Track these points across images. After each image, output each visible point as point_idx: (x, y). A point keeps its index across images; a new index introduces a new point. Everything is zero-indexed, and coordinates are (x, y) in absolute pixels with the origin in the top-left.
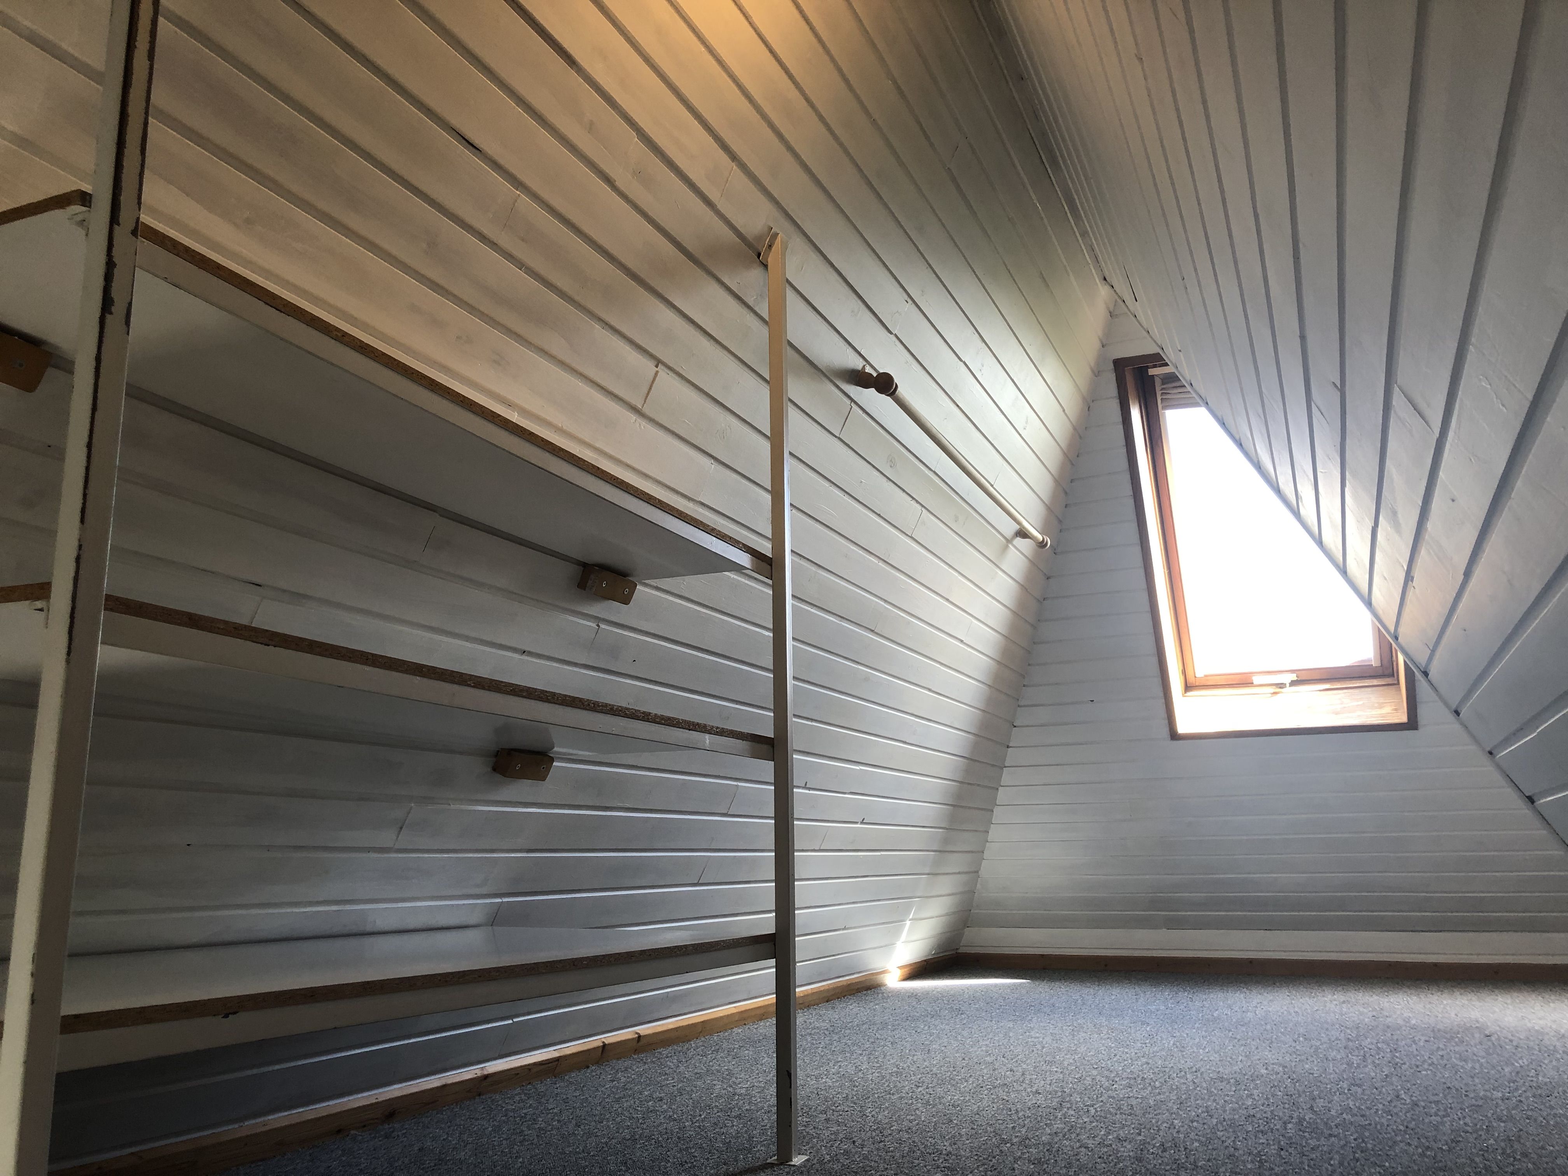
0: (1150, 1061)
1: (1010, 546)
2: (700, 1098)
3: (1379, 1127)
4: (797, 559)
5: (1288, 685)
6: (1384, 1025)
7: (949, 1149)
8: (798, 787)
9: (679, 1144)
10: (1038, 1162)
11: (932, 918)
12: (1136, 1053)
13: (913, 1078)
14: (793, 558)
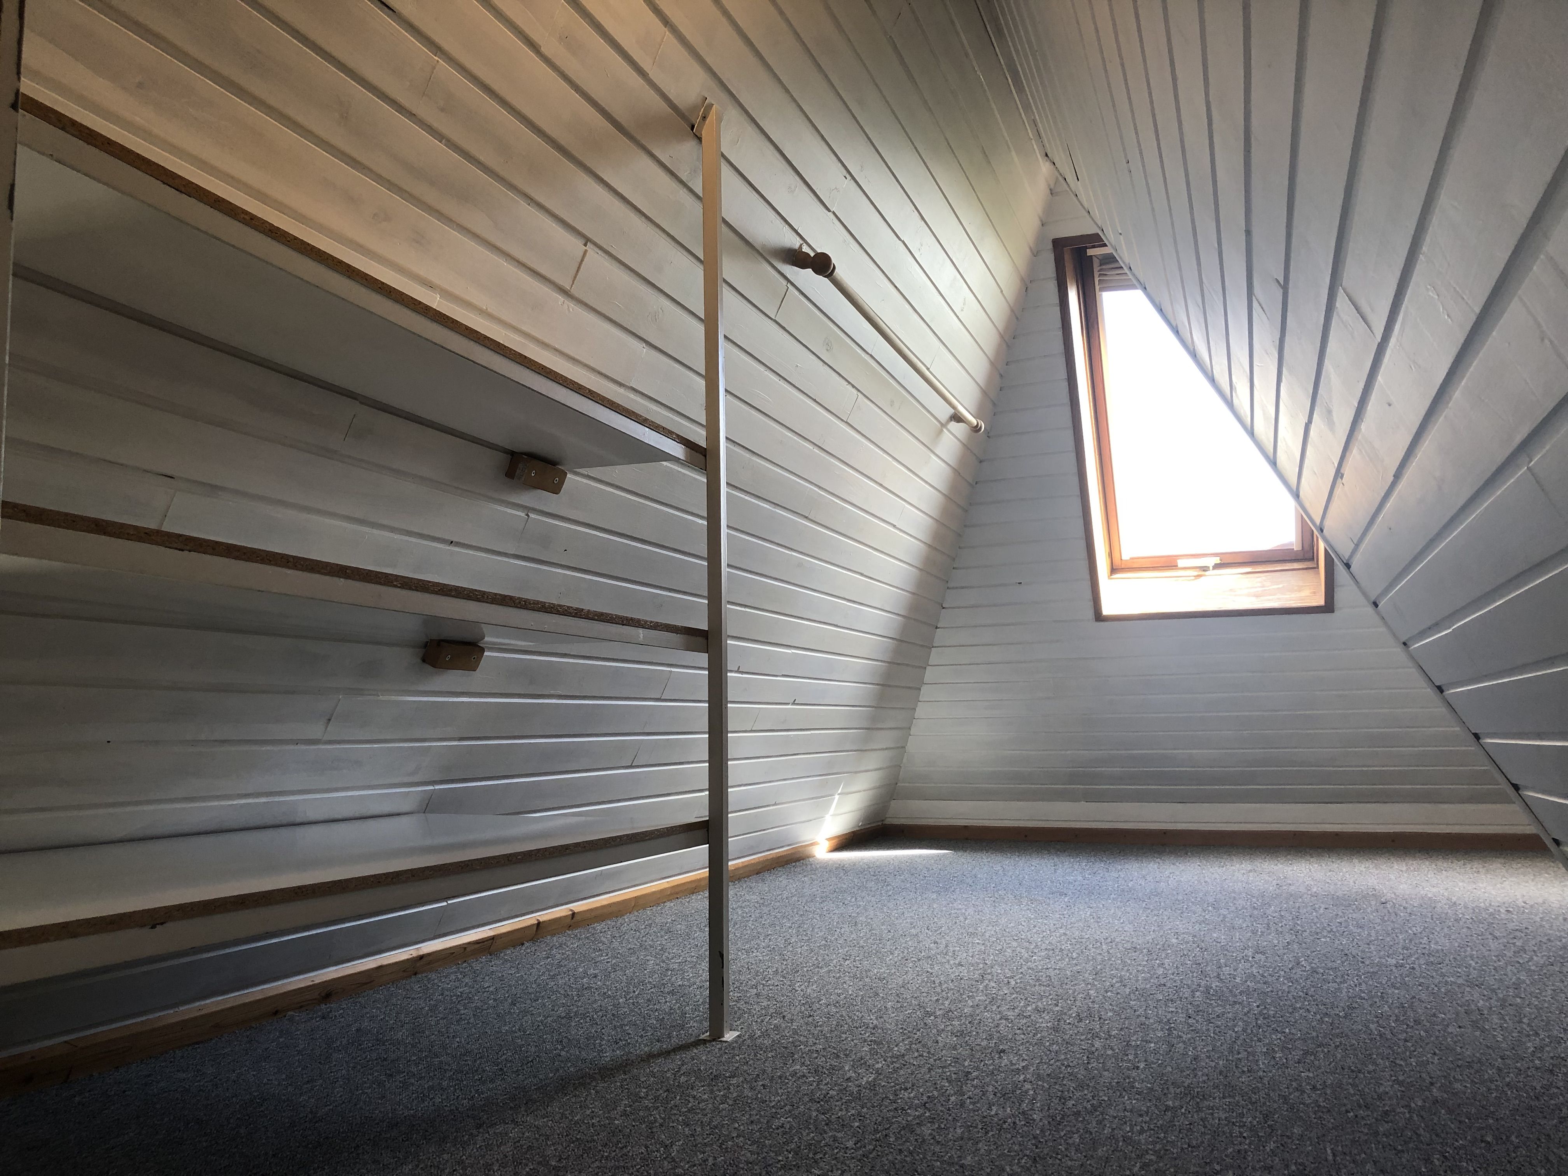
0: (1068, 932)
1: (945, 430)
2: (634, 974)
3: (1280, 993)
4: (731, 446)
5: (1211, 568)
6: (1287, 893)
7: (875, 1022)
8: (731, 671)
9: (614, 1022)
10: (961, 1034)
11: (860, 791)
12: (1054, 925)
13: (840, 951)
14: (729, 446)
